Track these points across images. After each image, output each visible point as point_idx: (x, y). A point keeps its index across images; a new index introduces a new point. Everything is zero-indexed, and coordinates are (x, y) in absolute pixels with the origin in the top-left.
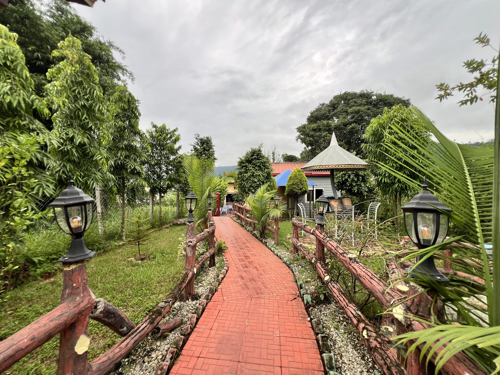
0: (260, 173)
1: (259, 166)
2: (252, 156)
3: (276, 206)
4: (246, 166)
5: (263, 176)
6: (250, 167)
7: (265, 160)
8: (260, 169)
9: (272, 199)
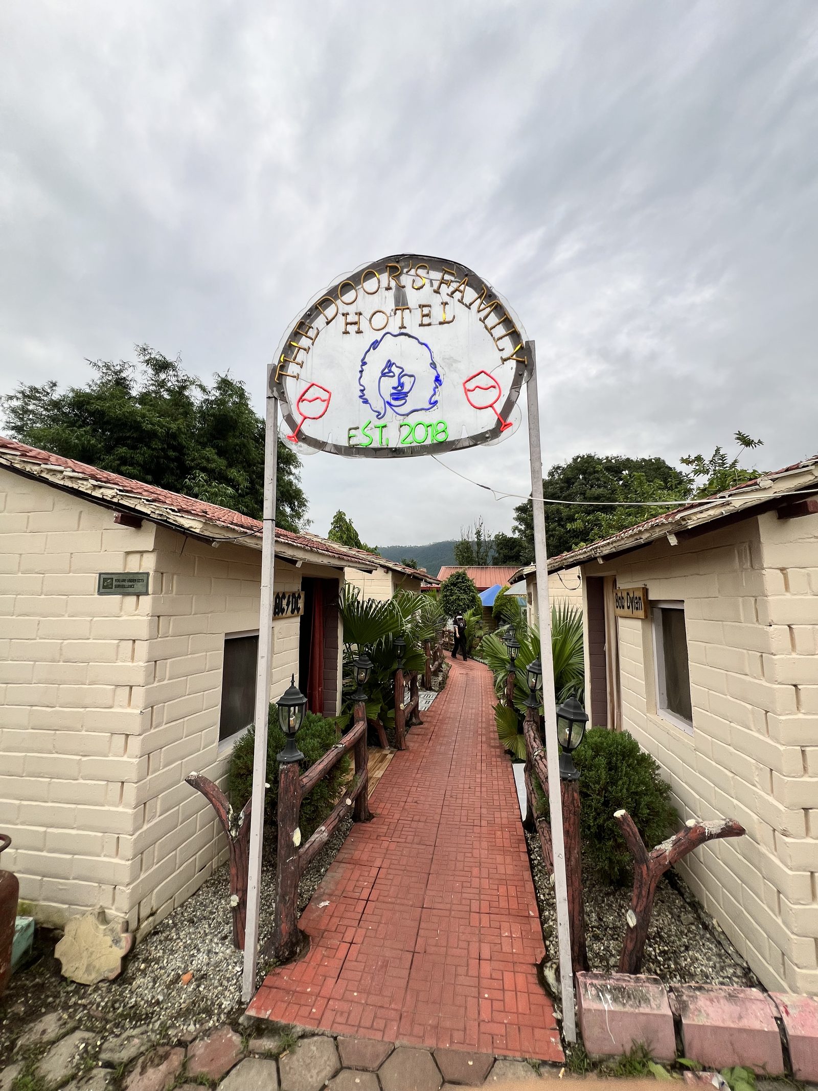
0: (465, 596)
1: (464, 590)
2: (457, 579)
3: (481, 628)
4: (451, 590)
5: (468, 600)
6: (456, 590)
7: (470, 583)
8: (465, 593)
9: (477, 622)
